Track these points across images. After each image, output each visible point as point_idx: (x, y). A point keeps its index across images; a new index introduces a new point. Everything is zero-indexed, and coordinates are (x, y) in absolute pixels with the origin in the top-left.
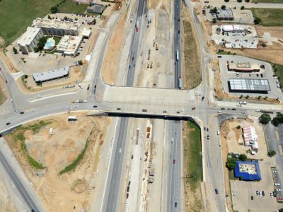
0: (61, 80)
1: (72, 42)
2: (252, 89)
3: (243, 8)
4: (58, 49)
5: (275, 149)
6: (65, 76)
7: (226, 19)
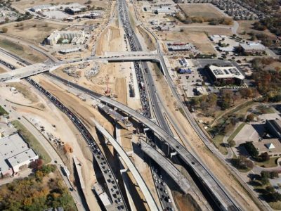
1: (79, 39)
2: (184, 49)
4: (72, 42)
5: (198, 65)
6: (79, 50)
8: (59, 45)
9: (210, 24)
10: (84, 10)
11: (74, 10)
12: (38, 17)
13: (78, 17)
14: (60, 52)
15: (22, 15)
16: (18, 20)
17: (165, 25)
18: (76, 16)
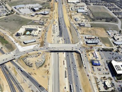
0: (33, 43)
1: (36, 32)
2: (94, 42)
3: (87, 23)
4: (31, 34)
5: (103, 57)
6: (35, 41)
7: (83, 26)
8: (24, 36)
9: (106, 21)
10: (40, 9)
11: (36, 9)
12: (17, 13)
13: (37, 14)
14: (24, 42)
15: (9, 11)
16: (7, 15)
17: (82, 21)
18: (36, 13)
